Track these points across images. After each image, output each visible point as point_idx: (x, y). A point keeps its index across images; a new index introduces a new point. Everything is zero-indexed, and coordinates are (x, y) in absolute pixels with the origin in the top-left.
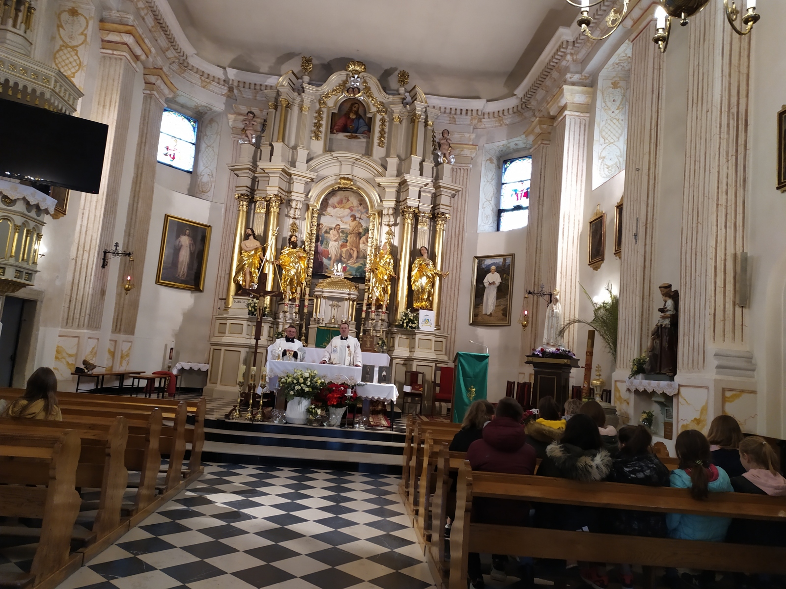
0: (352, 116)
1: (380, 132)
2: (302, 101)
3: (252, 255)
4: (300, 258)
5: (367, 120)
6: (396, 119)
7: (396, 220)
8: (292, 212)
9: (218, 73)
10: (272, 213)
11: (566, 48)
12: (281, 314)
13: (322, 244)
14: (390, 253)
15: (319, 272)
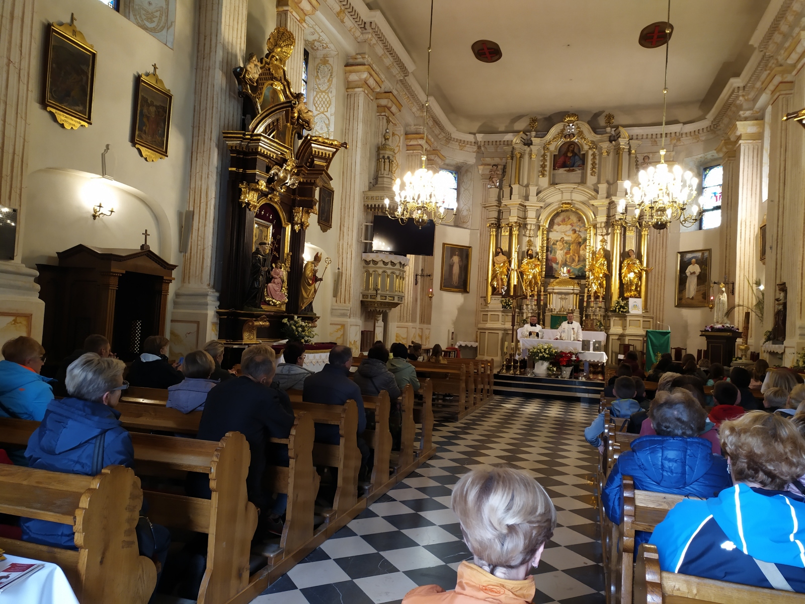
0: (570, 155)
1: (592, 164)
2: (531, 150)
3: (502, 267)
4: (536, 266)
5: (581, 156)
6: (605, 154)
7: (607, 231)
8: (528, 232)
9: (471, 138)
10: (514, 236)
11: (738, 92)
12: (525, 307)
13: (551, 252)
14: (604, 257)
15: (550, 273)
